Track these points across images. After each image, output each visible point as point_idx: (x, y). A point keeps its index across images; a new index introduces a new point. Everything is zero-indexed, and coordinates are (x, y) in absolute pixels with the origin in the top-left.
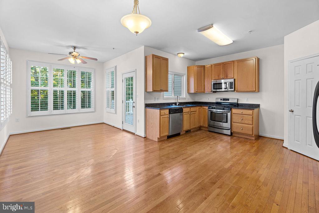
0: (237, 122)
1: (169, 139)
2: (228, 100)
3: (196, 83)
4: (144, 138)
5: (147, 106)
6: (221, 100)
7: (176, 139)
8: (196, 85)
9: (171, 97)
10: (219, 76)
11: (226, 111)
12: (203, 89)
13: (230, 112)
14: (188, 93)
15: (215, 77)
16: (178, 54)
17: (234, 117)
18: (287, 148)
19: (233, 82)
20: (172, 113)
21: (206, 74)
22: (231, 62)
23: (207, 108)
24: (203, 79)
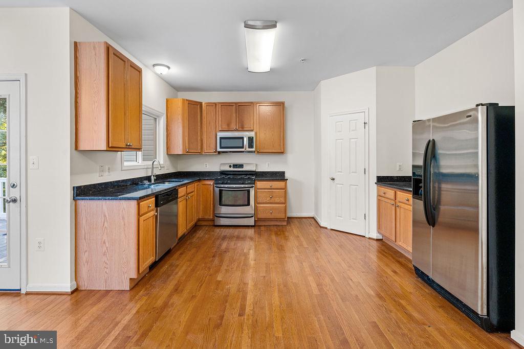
0: (264, 201)
1: (155, 270)
2: (241, 166)
3: (186, 134)
4: (73, 292)
5: (81, 192)
6: (230, 166)
7: (171, 265)
8: (186, 138)
9: (134, 163)
10: (228, 125)
11: (247, 186)
12: (199, 148)
13: (253, 187)
14: (167, 154)
15: (221, 126)
16: (154, 65)
17: (259, 194)
18: (326, 228)
19: (253, 137)
20: (163, 204)
21: (204, 120)
22: (250, 104)
23: (211, 183)
24: (199, 128)
